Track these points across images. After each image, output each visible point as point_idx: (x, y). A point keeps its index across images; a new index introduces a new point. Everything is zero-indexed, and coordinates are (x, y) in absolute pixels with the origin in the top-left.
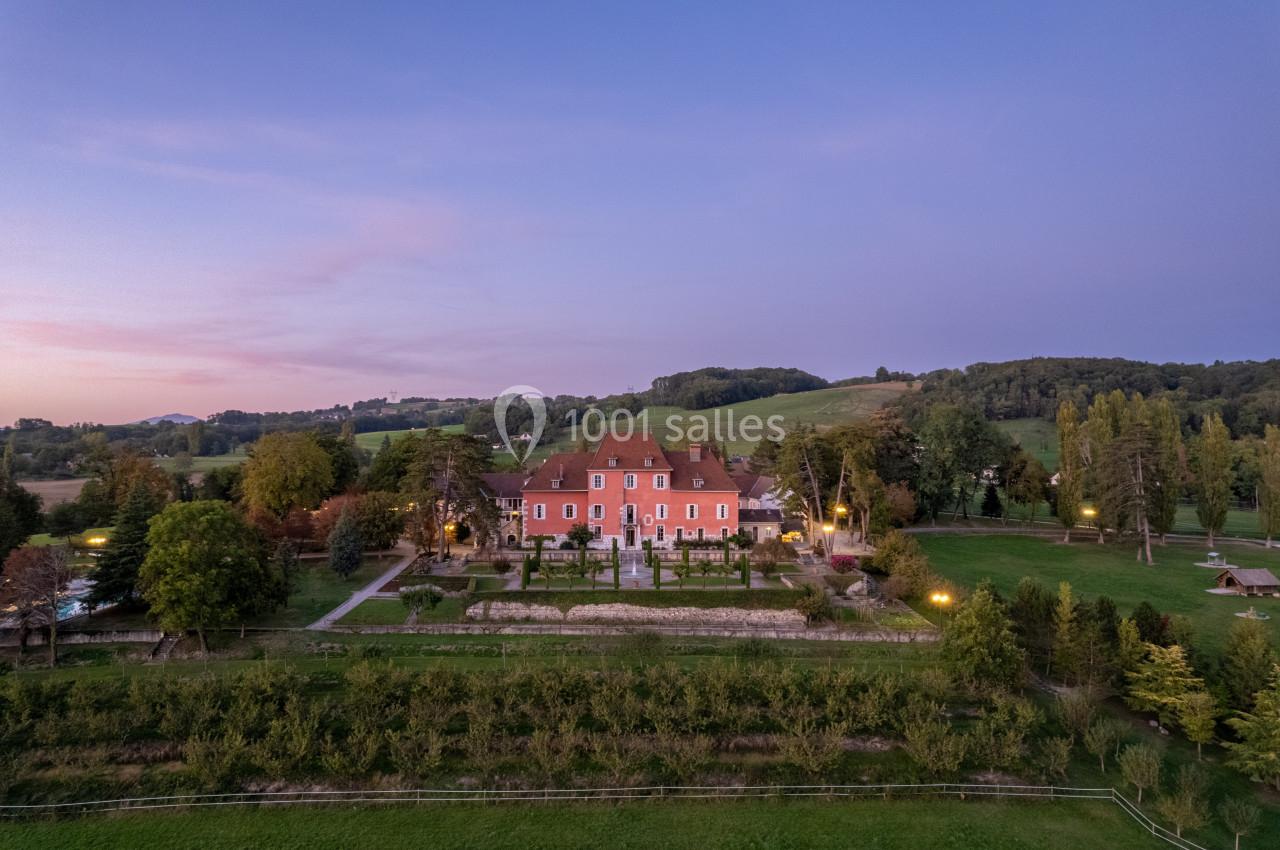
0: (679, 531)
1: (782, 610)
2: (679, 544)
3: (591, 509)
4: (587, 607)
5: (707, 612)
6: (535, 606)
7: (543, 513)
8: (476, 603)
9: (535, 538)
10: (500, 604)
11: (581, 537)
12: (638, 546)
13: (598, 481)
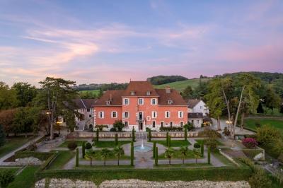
0: (162, 123)
1: (235, 181)
2: (163, 129)
3: (124, 114)
4: (112, 182)
5: (189, 183)
6: (79, 181)
7: (103, 116)
8: (40, 179)
9: (99, 127)
10: (56, 180)
11: (119, 126)
12: (144, 130)
13: (126, 102)
